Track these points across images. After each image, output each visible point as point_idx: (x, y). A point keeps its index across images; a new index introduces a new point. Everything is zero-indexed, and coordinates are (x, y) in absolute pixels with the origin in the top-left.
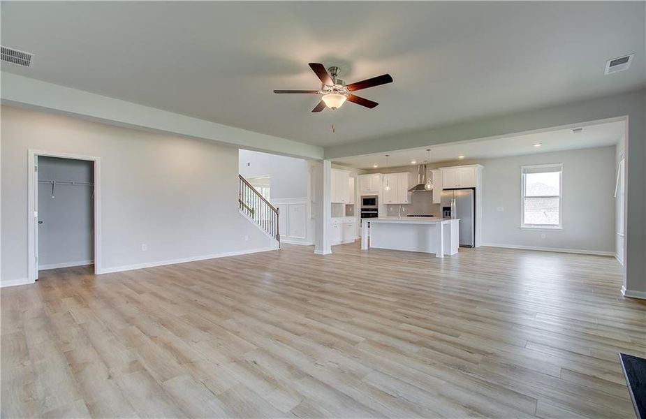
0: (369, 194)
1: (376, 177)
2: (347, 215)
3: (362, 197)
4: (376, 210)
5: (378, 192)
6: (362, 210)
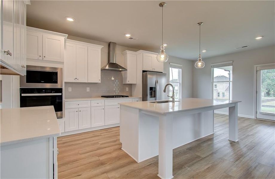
4: (60, 90)
6: (23, 91)
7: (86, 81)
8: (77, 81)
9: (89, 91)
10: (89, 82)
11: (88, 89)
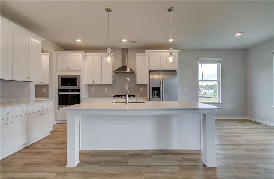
0: (70, 73)
1: (78, 55)
2: (37, 96)
3: (59, 76)
4: (79, 91)
5: (80, 71)
6: (60, 91)
7: (101, 84)
8: (93, 84)
9: (107, 91)
10: (102, 84)
11: (106, 90)
